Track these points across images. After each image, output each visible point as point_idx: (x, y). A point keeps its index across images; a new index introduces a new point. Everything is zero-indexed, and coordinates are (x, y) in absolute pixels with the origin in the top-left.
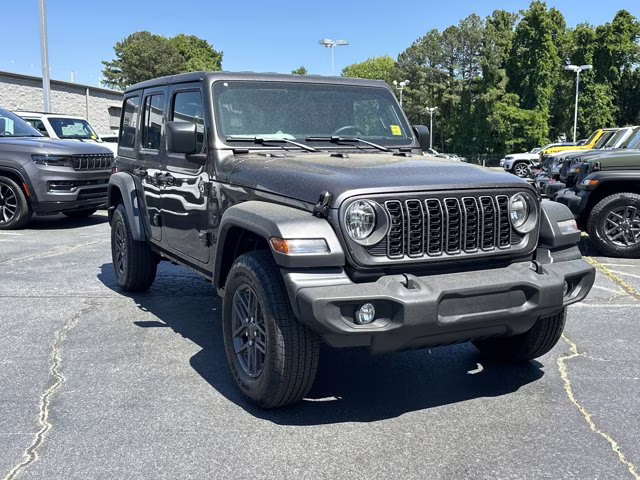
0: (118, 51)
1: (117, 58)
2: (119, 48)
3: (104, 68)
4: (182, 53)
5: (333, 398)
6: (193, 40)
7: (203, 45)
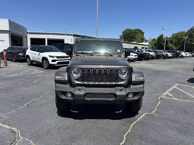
0: (123, 33)
1: (122, 34)
2: (123, 32)
3: (120, 36)
4: (136, 32)
5: (77, 112)
6: (138, 29)
7: (140, 30)
